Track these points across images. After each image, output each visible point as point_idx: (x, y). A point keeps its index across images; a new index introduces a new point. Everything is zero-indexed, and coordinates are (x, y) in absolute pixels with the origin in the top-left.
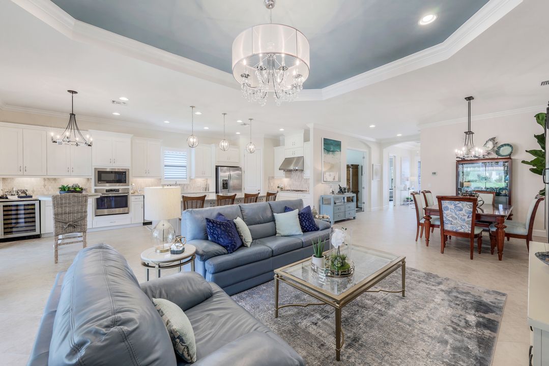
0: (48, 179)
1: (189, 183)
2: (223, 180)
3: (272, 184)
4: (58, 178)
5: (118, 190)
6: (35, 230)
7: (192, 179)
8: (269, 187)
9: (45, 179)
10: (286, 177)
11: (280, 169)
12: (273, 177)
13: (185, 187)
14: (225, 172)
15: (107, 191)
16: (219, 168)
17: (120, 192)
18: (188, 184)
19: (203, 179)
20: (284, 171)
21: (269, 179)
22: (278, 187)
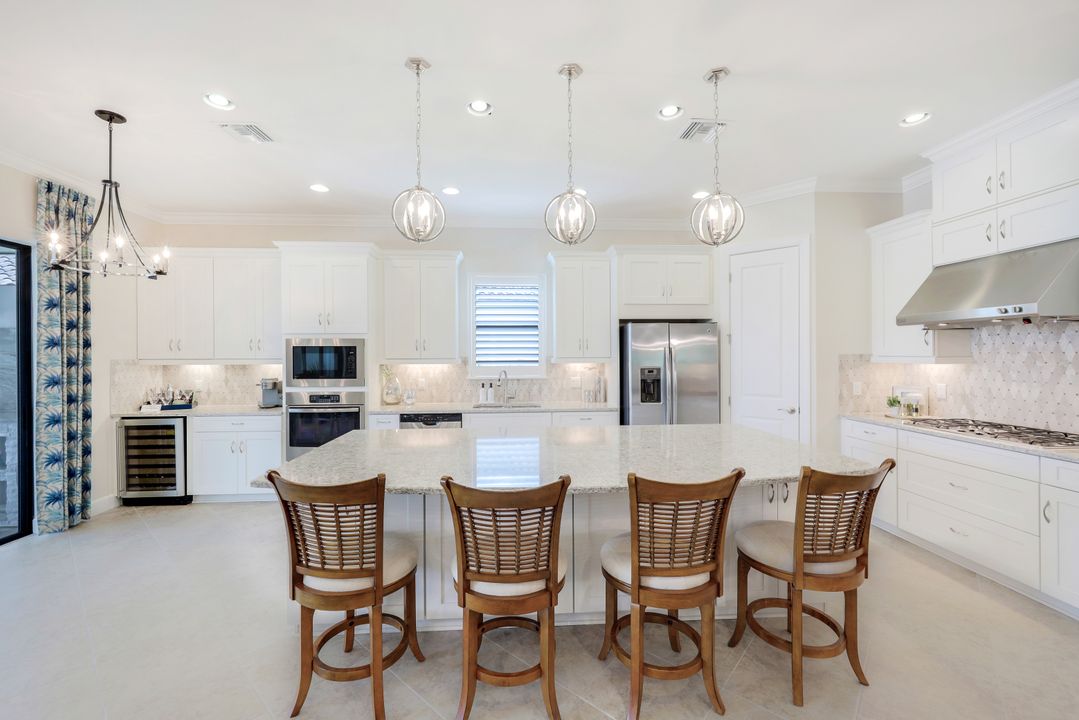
0: (233, 366)
1: (545, 377)
2: (642, 370)
3: (858, 387)
4: (249, 365)
5: (335, 398)
6: (174, 485)
7: (553, 365)
8: (841, 397)
9: (227, 367)
10: (941, 358)
11: (901, 322)
12: (864, 359)
13: (535, 389)
14: (649, 340)
15: (314, 398)
16: (630, 325)
17: (343, 401)
18: (544, 380)
19: (589, 365)
20: (930, 326)
21: (841, 367)
22: (893, 402)
